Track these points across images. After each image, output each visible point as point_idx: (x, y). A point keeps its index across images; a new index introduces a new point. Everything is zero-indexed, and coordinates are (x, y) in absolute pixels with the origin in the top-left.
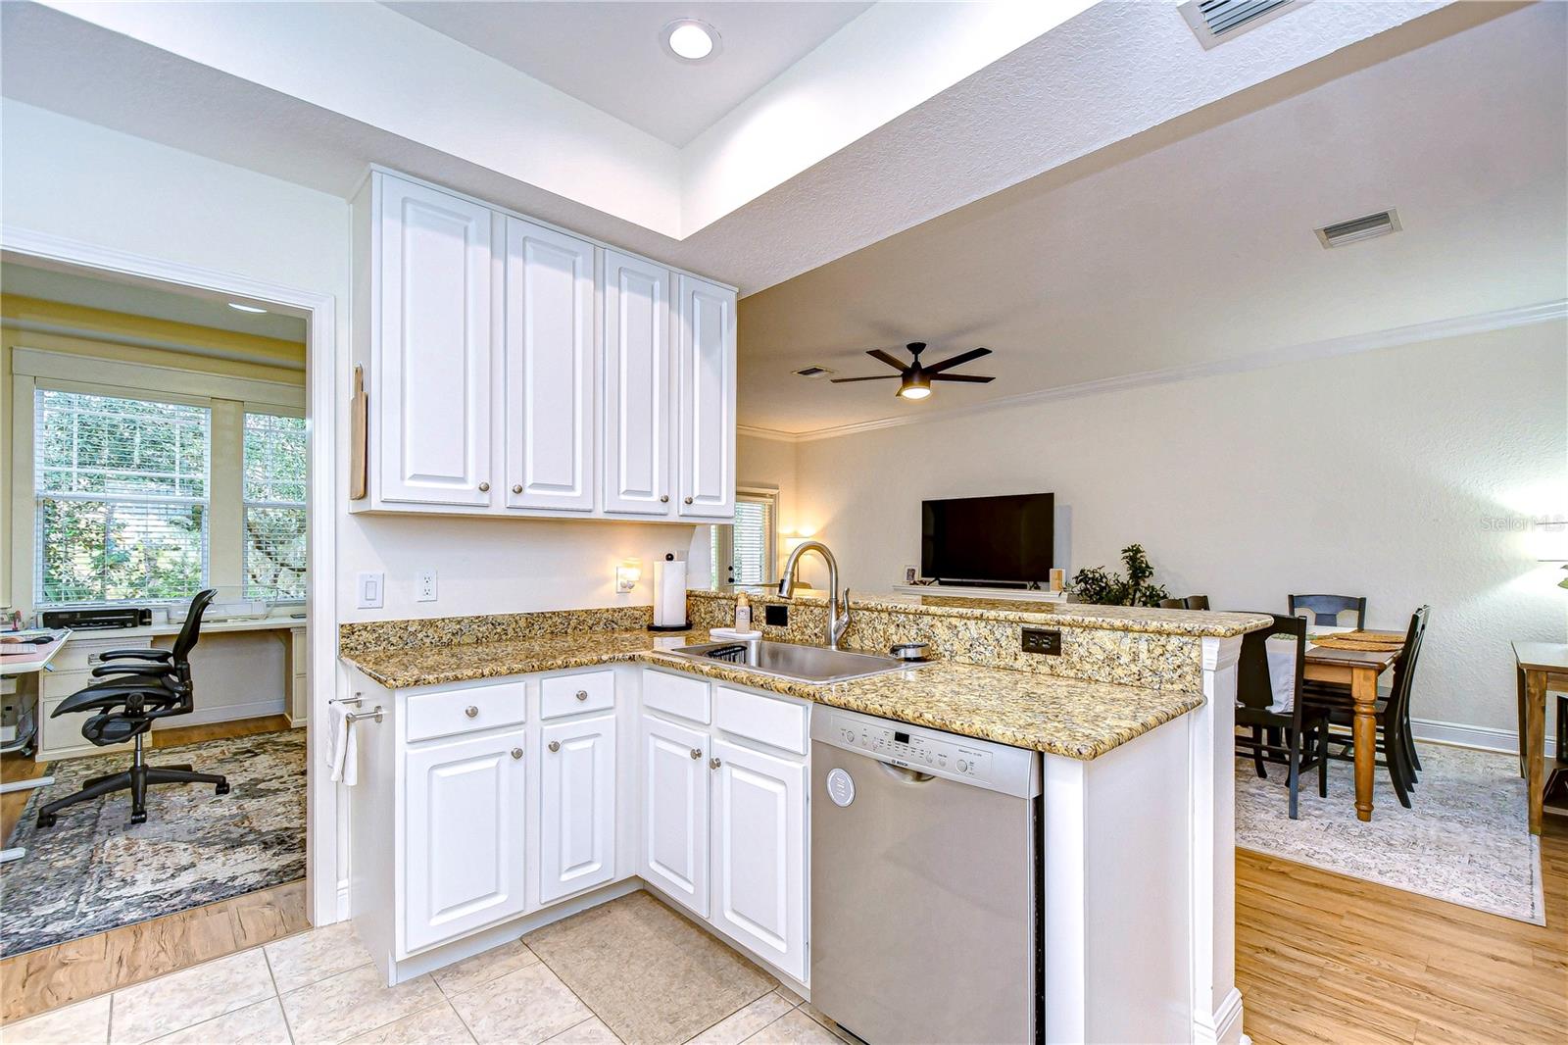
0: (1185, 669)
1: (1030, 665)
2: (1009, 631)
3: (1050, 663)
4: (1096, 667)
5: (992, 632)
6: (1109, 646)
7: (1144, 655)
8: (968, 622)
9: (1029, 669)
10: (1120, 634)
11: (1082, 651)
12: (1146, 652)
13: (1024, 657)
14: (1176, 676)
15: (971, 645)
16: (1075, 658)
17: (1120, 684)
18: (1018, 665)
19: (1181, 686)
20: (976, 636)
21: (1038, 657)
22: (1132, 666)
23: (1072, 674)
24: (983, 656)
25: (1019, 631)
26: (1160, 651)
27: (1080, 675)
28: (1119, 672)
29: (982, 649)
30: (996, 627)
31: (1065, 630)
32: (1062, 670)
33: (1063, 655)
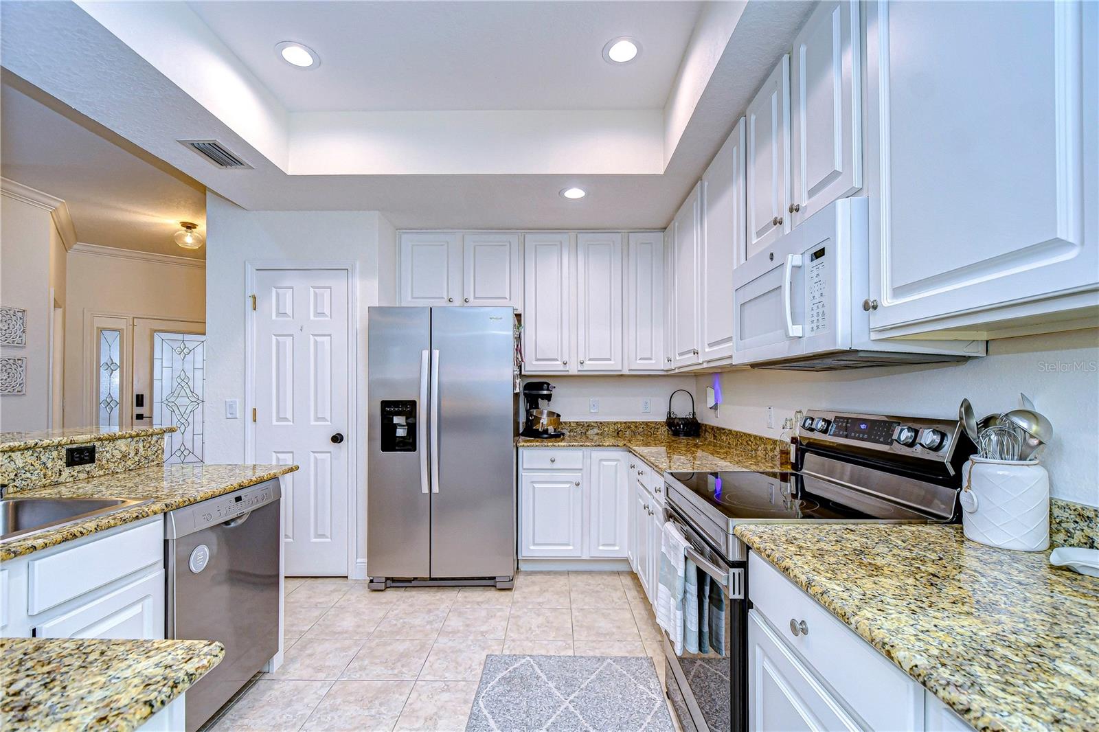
0: (158, 452)
1: (72, 476)
2: (55, 454)
3: (87, 469)
4: (116, 464)
5: (38, 458)
6: (124, 449)
7: (141, 450)
8: (13, 454)
9: (71, 479)
10: (129, 440)
11: (108, 456)
12: (142, 447)
13: (67, 472)
14: (154, 457)
15: (16, 475)
16: (104, 462)
17: (129, 470)
18: (62, 479)
19: (157, 462)
20: (21, 465)
21: (77, 468)
22: (136, 457)
23: (101, 473)
24: (29, 481)
25: (64, 452)
26: (148, 445)
27: (107, 472)
28: (129, 463)
29: (28, 475)
30: (43, 453)
31: (98, 444)
32: (97, 473)
33: (96, 461)
